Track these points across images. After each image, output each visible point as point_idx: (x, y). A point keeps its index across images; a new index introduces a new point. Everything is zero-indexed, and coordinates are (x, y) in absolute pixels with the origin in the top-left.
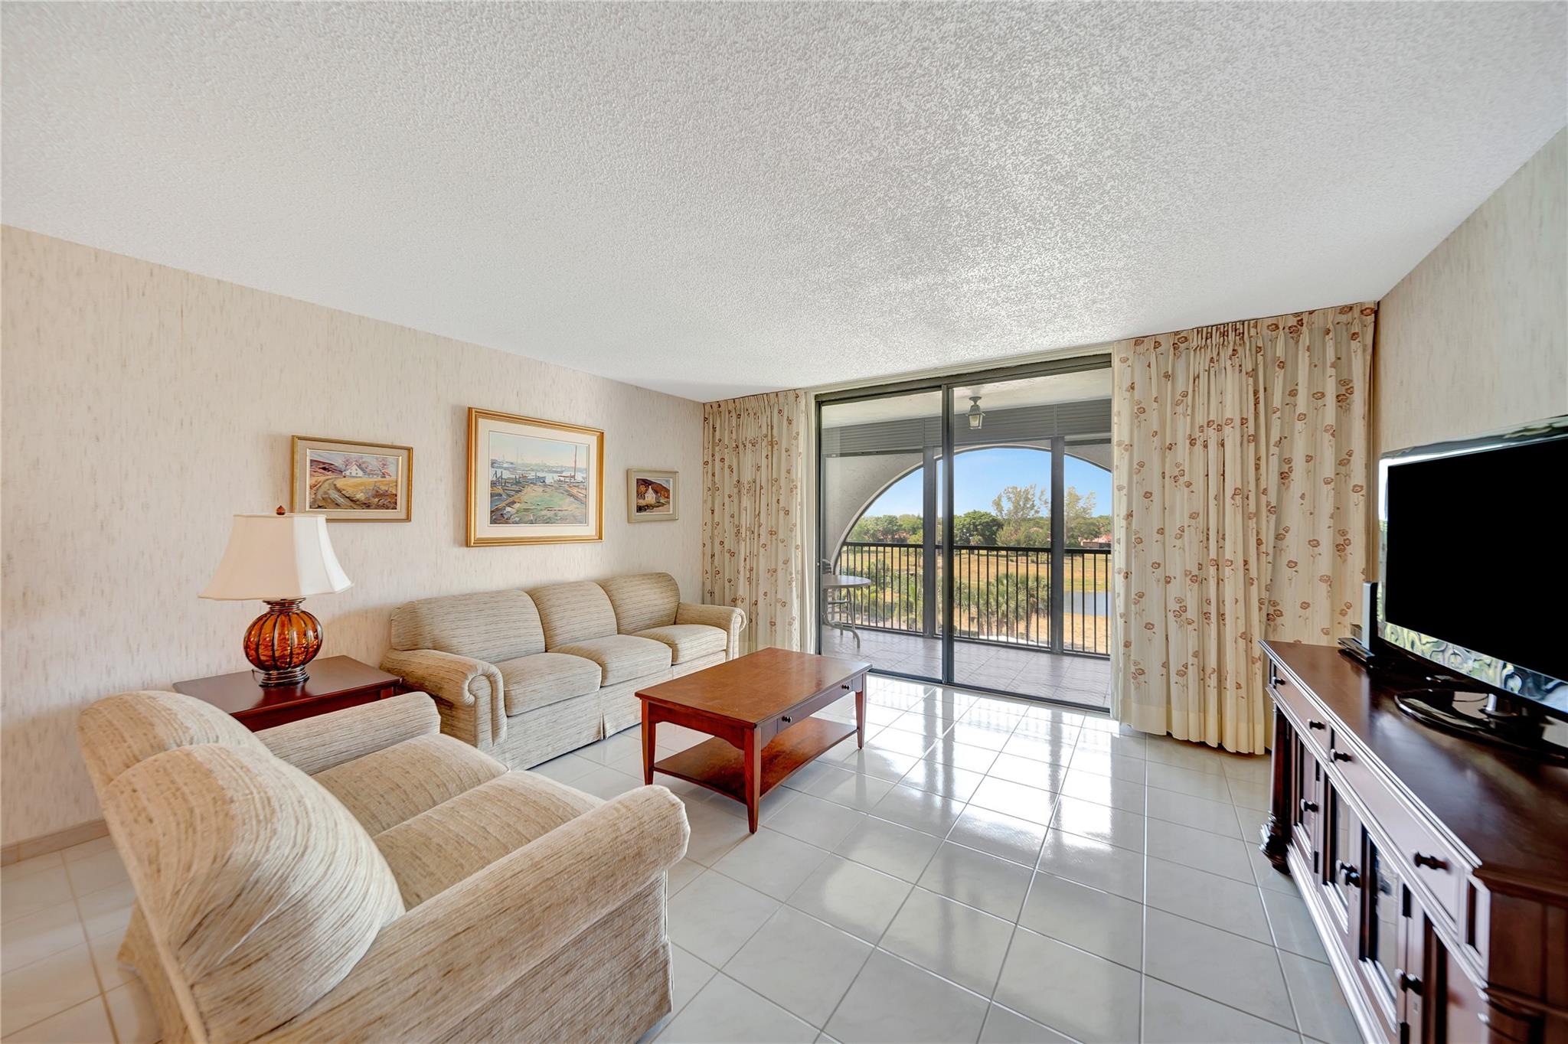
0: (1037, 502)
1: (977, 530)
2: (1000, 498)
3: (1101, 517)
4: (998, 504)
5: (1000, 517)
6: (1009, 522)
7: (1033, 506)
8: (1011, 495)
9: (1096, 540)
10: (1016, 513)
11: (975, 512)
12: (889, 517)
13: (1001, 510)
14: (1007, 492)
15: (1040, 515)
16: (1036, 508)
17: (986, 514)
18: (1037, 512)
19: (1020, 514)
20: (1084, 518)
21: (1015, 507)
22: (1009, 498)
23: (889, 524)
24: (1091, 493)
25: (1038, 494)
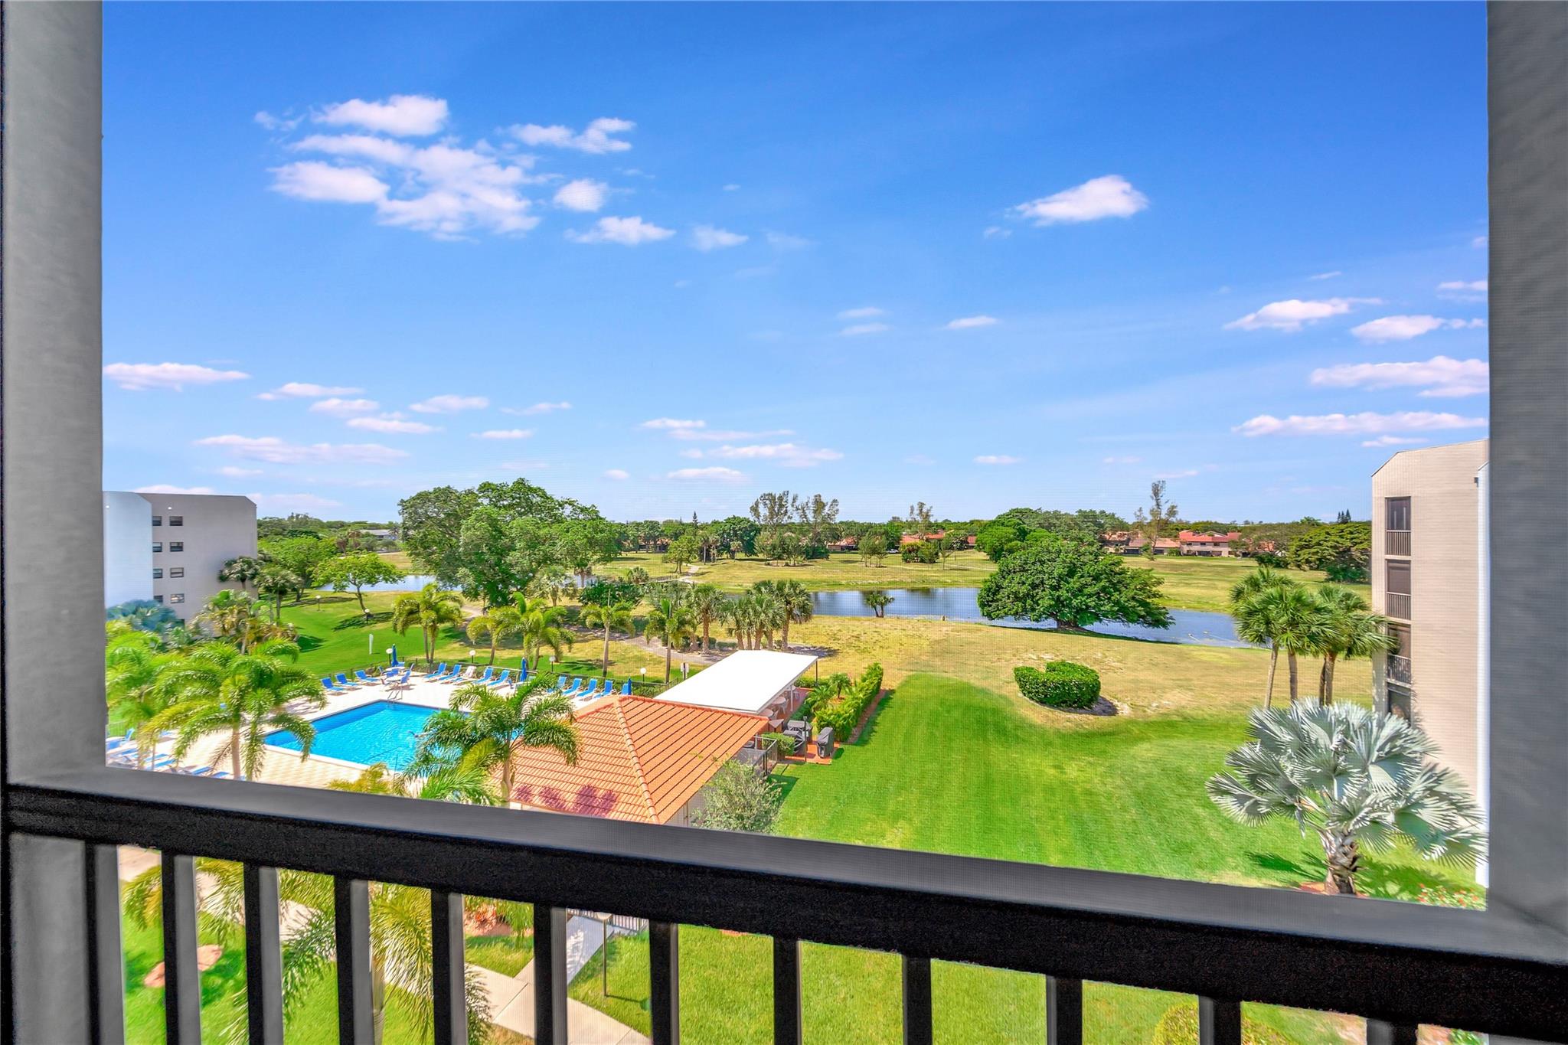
0: (790, 508)
1: (736, 535)
2: (757, 504)
3: (841, 523)
4: (755, 510)
5: (757, 523)
6: (765, 527)
7: (786, 512)
8: (768, 502)
9: (838, 543)
10: (772, 518)
11: (734, 517)
12: (651, 522)
13: (758, 516)
14: (763, 497)
15: (792, 521)
16: (789, 514)
17: (745, 519)
18: (790, 518)
19: (775, 520)
20: (829, 524)
21: (771, 513)
22: (765, 504)
23: (650, 529)
24: (835, 501)
25: (790, 500)
